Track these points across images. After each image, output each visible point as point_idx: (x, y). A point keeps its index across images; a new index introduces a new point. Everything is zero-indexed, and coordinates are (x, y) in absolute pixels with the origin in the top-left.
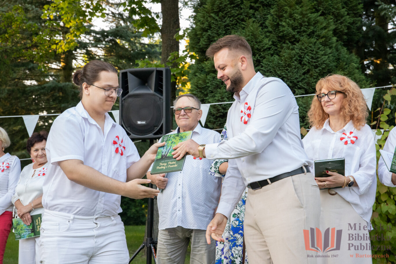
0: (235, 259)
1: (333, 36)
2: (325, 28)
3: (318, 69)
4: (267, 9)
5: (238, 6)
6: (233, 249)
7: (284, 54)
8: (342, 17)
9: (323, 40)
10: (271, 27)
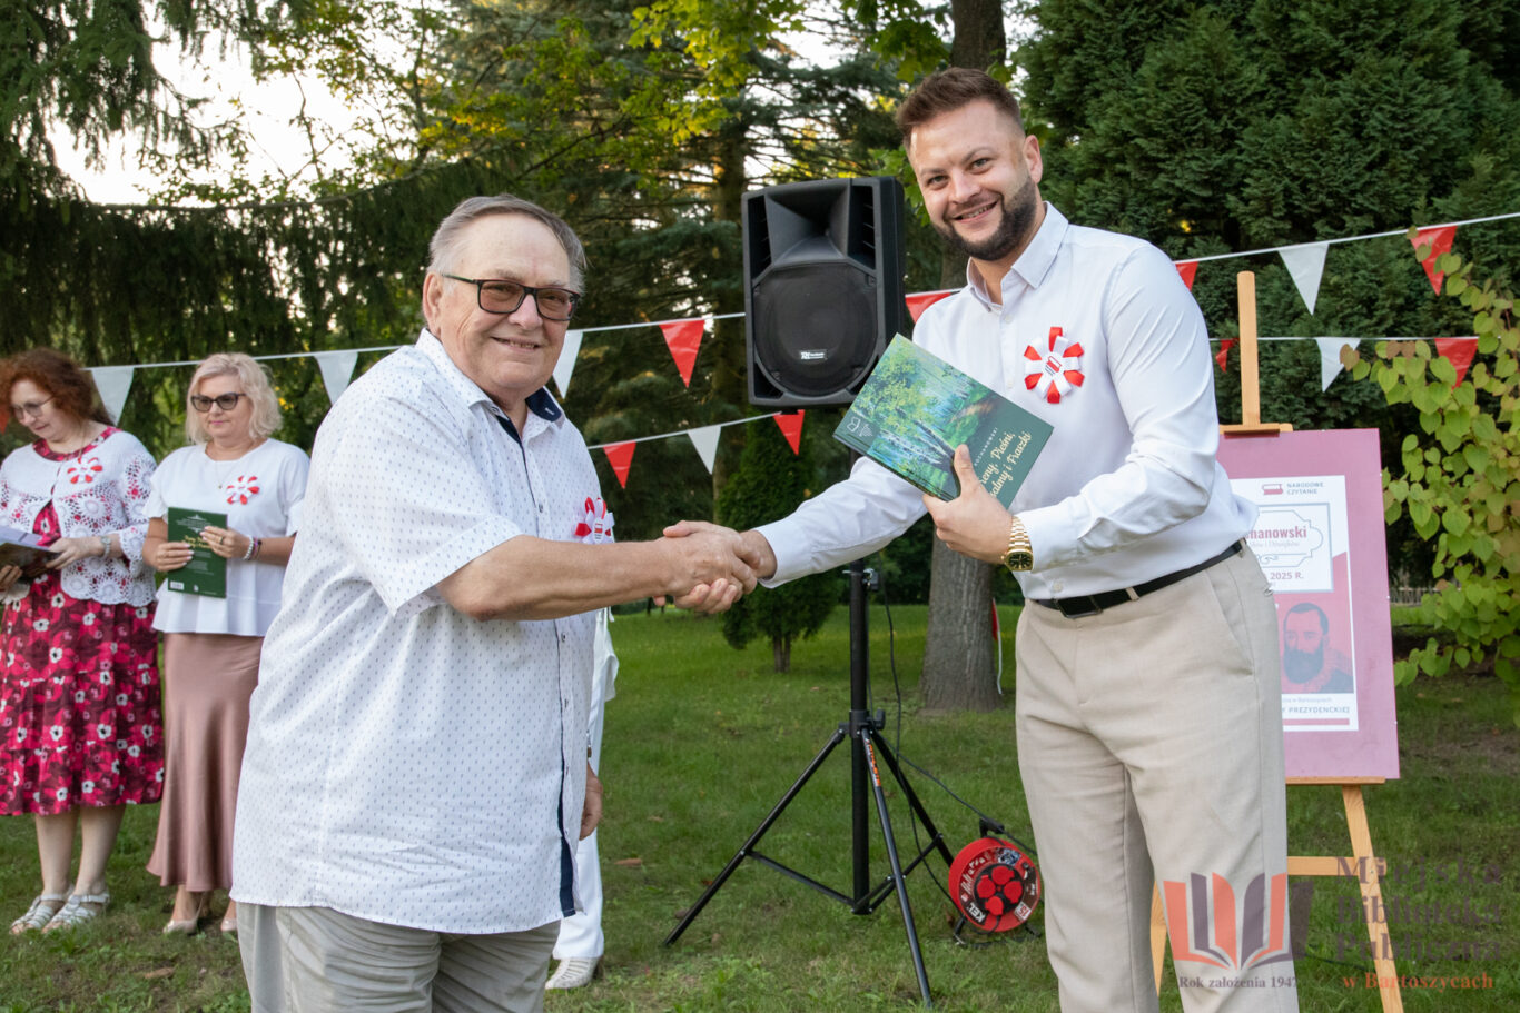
1: (1458, 48)
3: (1413, 151)
7: (1306, 111)
9: (1427, 59)
10: (1266, 29)
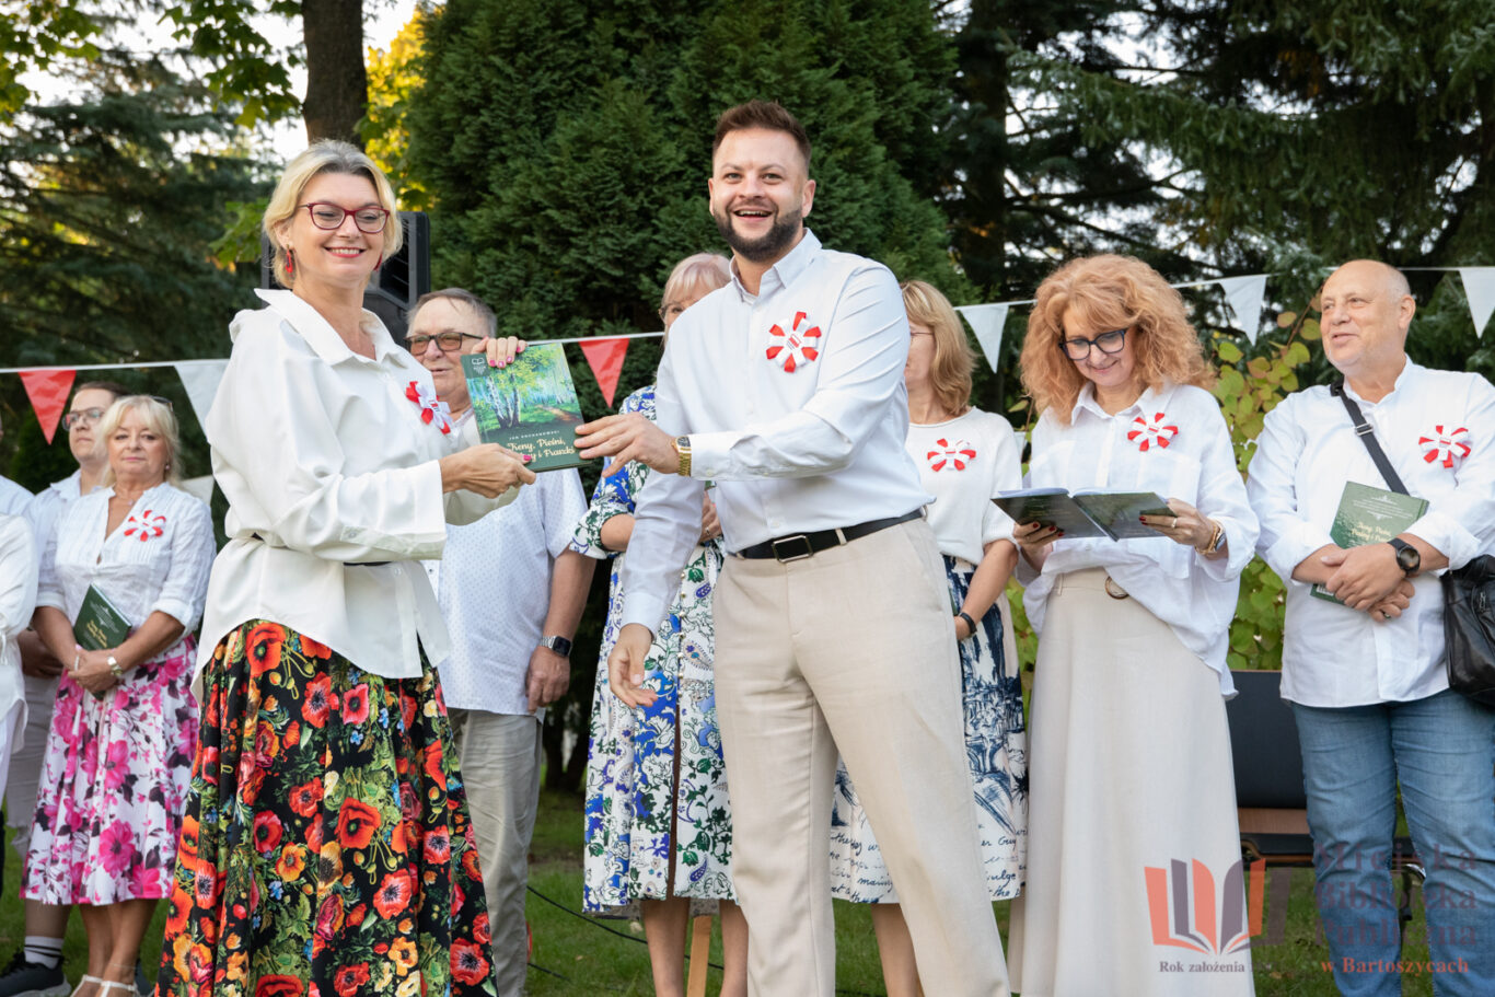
0: (654, 792)
1: (875, 143)
2: (850, 116)
4: (670, 48)
5: (575, 34)
6: (646, 763)
8: (900, 84)
10: (685, 108)
